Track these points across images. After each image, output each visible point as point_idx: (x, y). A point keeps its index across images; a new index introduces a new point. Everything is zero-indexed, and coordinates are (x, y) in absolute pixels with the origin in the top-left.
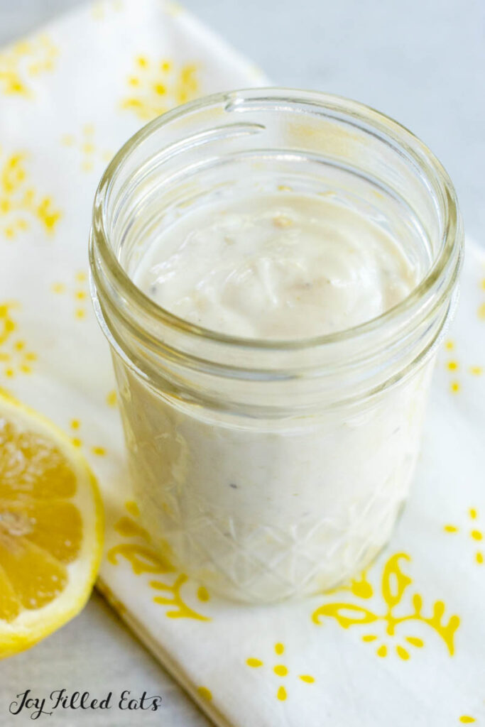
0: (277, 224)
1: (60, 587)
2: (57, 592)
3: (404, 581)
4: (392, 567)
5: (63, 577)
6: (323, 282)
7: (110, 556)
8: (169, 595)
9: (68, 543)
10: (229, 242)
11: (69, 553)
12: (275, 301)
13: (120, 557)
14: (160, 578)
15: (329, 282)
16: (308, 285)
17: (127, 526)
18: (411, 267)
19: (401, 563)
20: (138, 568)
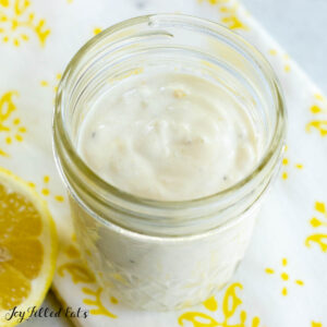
0: (176, 95)
1: (25, 295)
2: (23, 298)
3: (237, 302)
4: (231, 292)
5: (28, 288)
6: (199, 141)
7: (59, 271)
8: (93, 298)
9: (33, 267)
10: (144, 105)
11: (33, 273)
12: (168, 152)
13: (65, 272)
14: (89, 286)
15: (203, 141)
16: (189, 143)
17: (72, 252)
18: (256, 135)
19: (236, 289)
20: (77, 279)
